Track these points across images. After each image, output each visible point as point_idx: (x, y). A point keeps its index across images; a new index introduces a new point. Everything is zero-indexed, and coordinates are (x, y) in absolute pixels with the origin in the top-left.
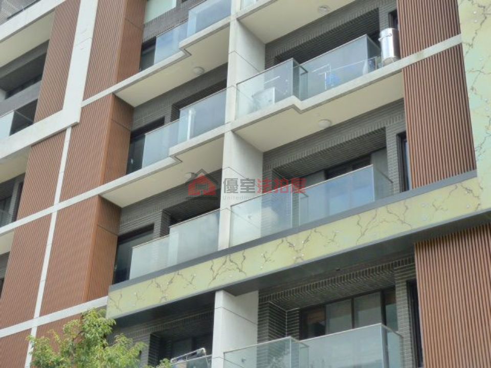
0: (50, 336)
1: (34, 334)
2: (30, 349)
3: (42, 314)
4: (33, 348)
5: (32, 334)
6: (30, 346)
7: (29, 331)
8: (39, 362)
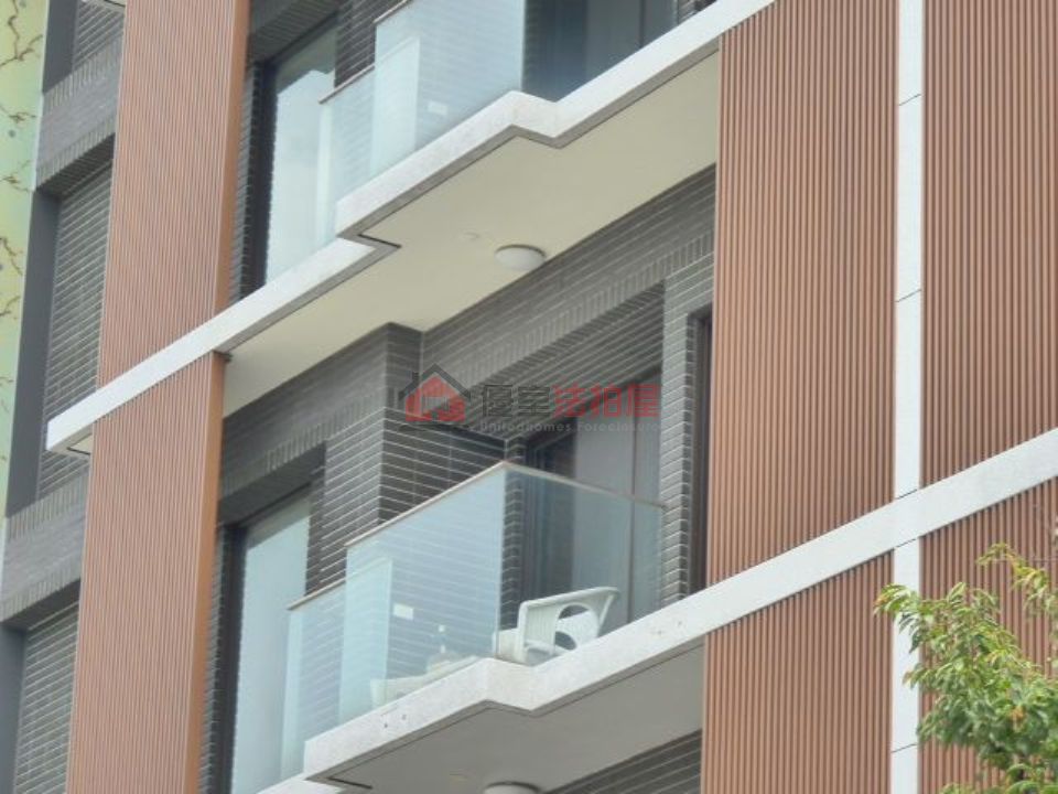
0: (997, 577)
1: (907, 574)
2: (904, 658)
3: (932, 471)
4: (917, 652)
5: (897, 580)
6: (902, 639)
7: (882, 565)
8: (961, 718)
